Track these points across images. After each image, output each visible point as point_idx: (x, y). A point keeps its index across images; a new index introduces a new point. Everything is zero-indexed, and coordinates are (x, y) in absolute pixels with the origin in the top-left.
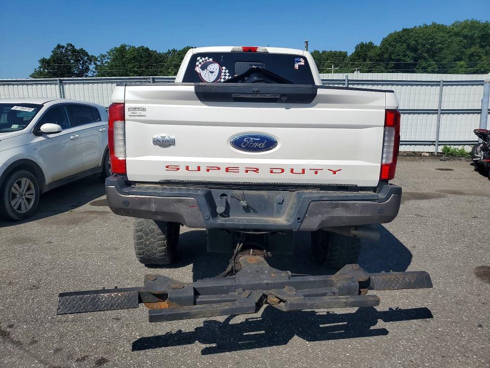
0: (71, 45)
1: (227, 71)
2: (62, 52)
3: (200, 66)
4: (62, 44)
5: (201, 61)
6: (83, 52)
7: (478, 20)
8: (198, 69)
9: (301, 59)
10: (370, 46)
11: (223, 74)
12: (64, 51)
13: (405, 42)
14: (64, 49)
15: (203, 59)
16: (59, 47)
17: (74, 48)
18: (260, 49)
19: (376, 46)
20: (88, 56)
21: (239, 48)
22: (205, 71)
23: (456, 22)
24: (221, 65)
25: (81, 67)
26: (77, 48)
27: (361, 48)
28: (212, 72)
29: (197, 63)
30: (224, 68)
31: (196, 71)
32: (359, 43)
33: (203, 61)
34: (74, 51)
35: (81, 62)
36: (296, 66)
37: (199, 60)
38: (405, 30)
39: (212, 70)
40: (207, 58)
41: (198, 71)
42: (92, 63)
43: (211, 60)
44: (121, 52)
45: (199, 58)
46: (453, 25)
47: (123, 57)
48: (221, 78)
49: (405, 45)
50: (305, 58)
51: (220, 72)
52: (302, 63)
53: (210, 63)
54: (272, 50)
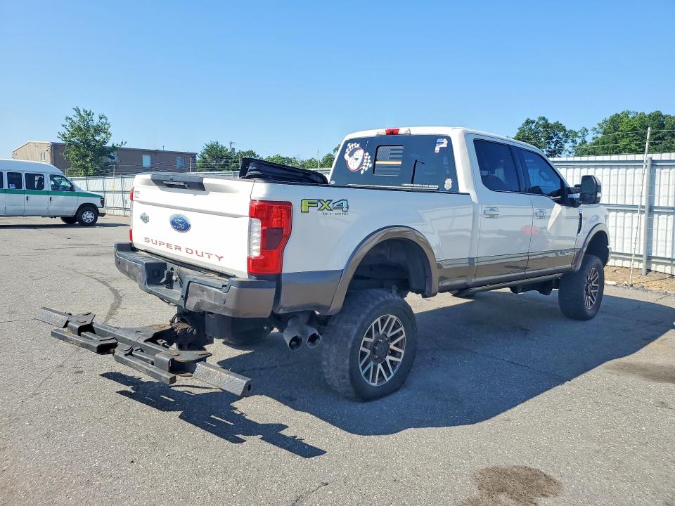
0: (544, 119)
1: (369, 157)
2: (530, 129)
3: (348, 152)
4: (532, 119)
5: (350, 147)
6: (559, 127)
8: (346, 157)
9: (445, 140)
11: (365, 161)
12: (533, 127)
14: (534, 124)
15: (352, 145)
16: (528, 122)
17: (547, 122)
18: (402, 131)
20: (565, 130)
21: (383, 132)
22: (351, 159)
25: (553, 147)
26: (551, 121)
28: (357, 159)
29: (347, 150)
30: (367, 154)
33: (352, 148)
34: (547, 126)
35: (554, 140)
36: (437, 149)
37: (348, 147)
39: (357, 157)
40: (355, 144)
41: (346, 159)
42: (570, 141)
43: (358, 145)
44: (614, 123)
45: (349, 145)
47: (616, 129)
48: (363, 166)
50: (449, 139)
51: (363, 159)
52: (445, 145)
53: (357, 149)
54: (416, 131)
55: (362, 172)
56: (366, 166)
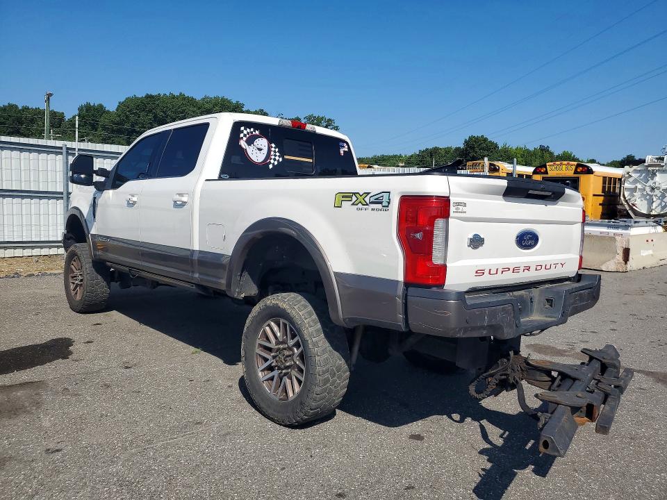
1: (277, 150)
3: (245, 139)
5: (245, 132)
7: (229, 99)
8: (243, 143)
9: (345, 144)
10: (100, 110)
11: (272, 153)
13: (150, 111)
15: (248, 130)
18: (309, 128)
19: (108, 111)
22: (252, 147)
23: (206, 97)
24: (270, 142)
27: (87, 111)
28: (260, 149)
29: (242, 135)
30: (273, 145)
31: (240, 146)
32: (84, 103)
33: (248, 133)
36: (342, 152)
37: (242, 132)
38: (149, 97)
39: (259, 147)
40: (252, 130)
41: (243, 146)
43: (258, 132)
45: (242, 128)
46: (203, 99)
48: (271, 159)
49: (151, 116)
51: (269, 151)
52: (346, 149)
53: (257, 136)
55: (271, 166)
56: (275, 160)
